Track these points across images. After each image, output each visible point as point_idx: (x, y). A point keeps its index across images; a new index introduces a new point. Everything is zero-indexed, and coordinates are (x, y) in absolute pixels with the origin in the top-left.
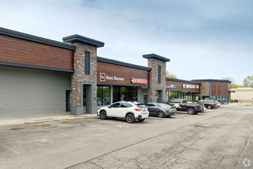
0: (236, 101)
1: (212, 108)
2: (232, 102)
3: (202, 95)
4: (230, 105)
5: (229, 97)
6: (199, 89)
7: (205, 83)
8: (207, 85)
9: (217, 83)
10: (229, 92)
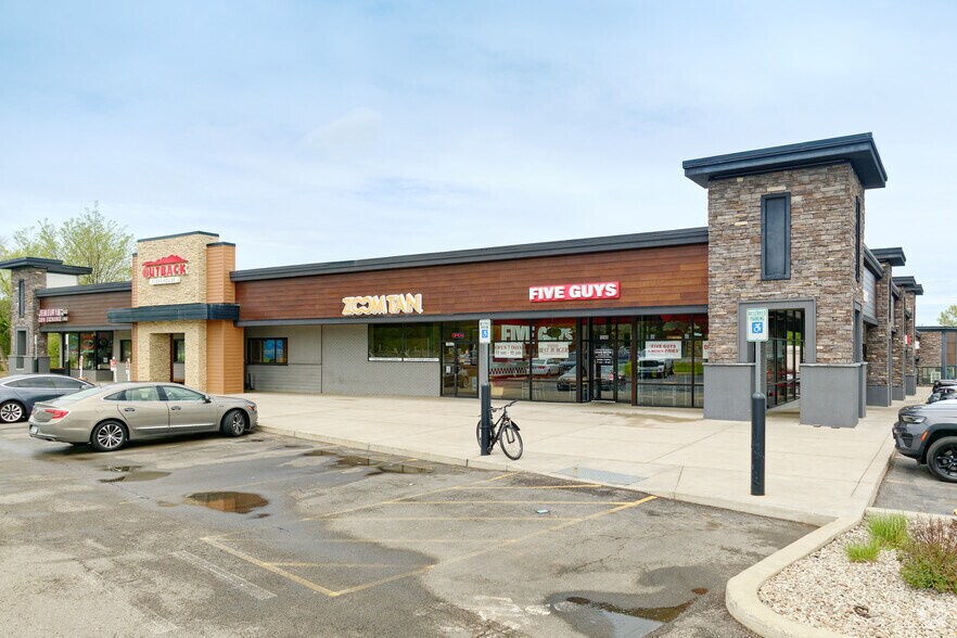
3: (922, 365)
8: (935, 342)
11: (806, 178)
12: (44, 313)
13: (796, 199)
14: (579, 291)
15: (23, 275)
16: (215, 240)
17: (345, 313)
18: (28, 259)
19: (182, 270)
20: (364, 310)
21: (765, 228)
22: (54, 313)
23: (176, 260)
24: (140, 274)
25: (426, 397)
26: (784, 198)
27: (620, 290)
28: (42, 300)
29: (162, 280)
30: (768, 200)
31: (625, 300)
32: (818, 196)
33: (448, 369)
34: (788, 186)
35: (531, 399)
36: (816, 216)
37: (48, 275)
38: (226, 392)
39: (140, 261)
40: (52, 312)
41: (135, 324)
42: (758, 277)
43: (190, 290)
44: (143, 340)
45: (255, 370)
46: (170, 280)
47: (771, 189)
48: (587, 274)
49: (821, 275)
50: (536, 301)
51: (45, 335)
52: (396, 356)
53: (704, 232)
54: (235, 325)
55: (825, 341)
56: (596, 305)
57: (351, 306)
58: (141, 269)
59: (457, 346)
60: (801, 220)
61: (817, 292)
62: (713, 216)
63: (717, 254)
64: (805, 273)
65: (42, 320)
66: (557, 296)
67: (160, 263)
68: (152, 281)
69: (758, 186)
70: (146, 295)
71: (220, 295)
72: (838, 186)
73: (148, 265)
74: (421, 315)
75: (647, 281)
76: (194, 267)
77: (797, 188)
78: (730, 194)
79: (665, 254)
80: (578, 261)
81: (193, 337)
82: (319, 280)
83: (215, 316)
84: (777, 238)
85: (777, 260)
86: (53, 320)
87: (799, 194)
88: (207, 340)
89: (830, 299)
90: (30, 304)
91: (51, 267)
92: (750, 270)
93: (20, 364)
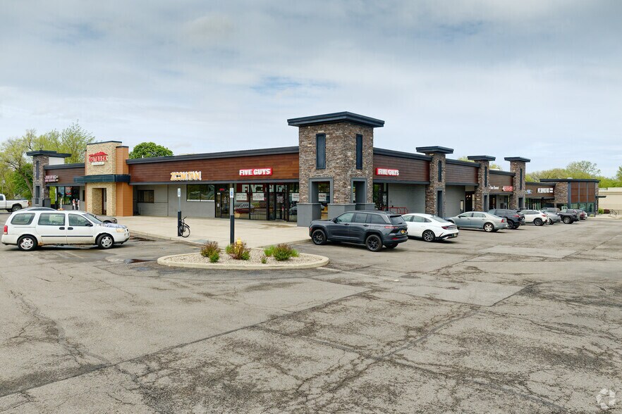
0: (607, 212)
1: (571, 222)
2: (600, 212)
3: (556, 202)
4: (598, 217)
5: (596, 204)
6: (553, 194)
7: (561, 184)
8: (564, 188)
9: (579, 183)
10: (597, 197)
11: (330, 128)
12: (47, 177)
13: (327, 136)
14: (258, 172)
15: (38, 159)
16: (119, 145)
17: (171, 180)
18: (41, 151)
19: (105, 159)
20: (179, 178)
21: (317, 148)
22: (52, 178)
23: (103, 154)
24: (88, 160)
25: (209, 218)
26: (323, 135)
27: (272, 172)
28: (47, 171)
29: (97, 163)
30: (318, 136)
31: (274, 176)
32: (334, 135)
33: (218, 205)
34: (325, 131)
35: (250, 219)
36: (333, 144)
37: (50, 158)
38: (124, 215)
39: (88, 154)
40: (51, 177)
41: (86, 183)
42: (315, 168)
43: (108, 169)
44: (89, 191)
45: (140, 205)
46: (100, 163)
47: (320, 132)
48: (260, 164)
49: (335, 168)
50: (242, 176)
51: (48, 188)
52: (197, 199)
53: (297, 148)
54: (128, 184)
55: (336, 195)
56: (264, 178)
57: (174, 176)
58: (88, 157)
59: (221, 194)
60: (329, 145)
61: (333, 174)
62: (301, 142)
63: (302, 157)
64: (330, 167)
65: (47, 181)
66: (250, 174)
67: (96, 155)
68: (93, 164)
69: (315, 130)
70: (91, 170)
71: (121, 171)
72: (341, 132)
73: (91, 156)
74: (201, 181)
75: (282, 168)
76: (110, 158)
77: (327, 132)
78: (306, 133)
79: (287, 157)
80: (258, 159)
81: (110, 190)
82: (162, 165)
83: (119, 180)
84: (321, 152)
85: (321, 161)
86: (52, 181)
87: (328, 134)
88: (117, 191)
89: (338, 177)
90: (41, 173)
91: (51, 155)
92: (313, 165)
93: (37, 203)
